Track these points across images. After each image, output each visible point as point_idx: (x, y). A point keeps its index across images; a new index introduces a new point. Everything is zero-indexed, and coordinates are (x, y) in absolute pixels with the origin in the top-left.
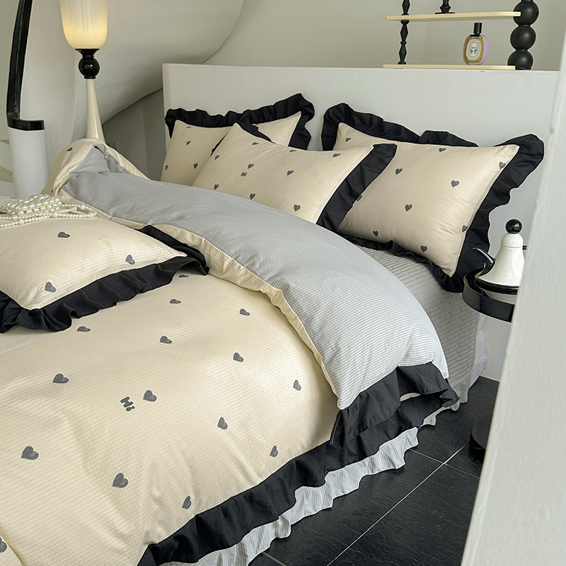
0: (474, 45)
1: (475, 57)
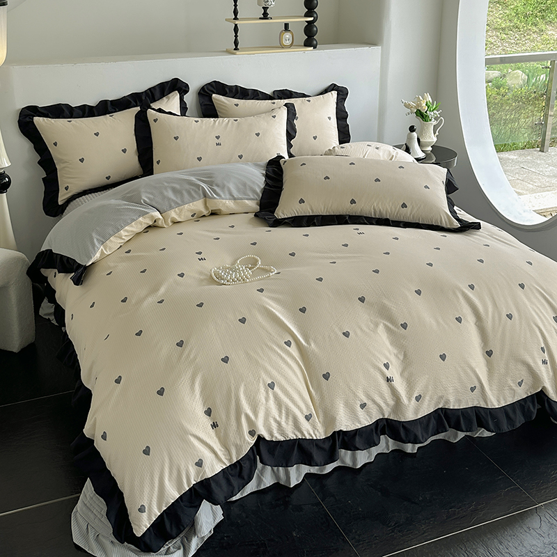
0: (287, 36)
1: (288, 43)
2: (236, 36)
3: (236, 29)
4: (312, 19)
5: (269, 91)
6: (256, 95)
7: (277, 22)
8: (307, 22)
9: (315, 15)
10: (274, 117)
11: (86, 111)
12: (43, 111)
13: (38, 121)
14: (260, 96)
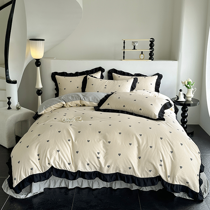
0: (142, 56)
1: (142, 58)
2: (124, 55)
3: (124, 53)
4: (151, 50)
5: (133, 74)
6: (128, 74)
7: (138, 50)
8: (150, 51)
9: (153, 49)
10: (127, 81)
11: (71, 75)
12: (59, 74)
13: (57, 76)
14: (130, 75)
